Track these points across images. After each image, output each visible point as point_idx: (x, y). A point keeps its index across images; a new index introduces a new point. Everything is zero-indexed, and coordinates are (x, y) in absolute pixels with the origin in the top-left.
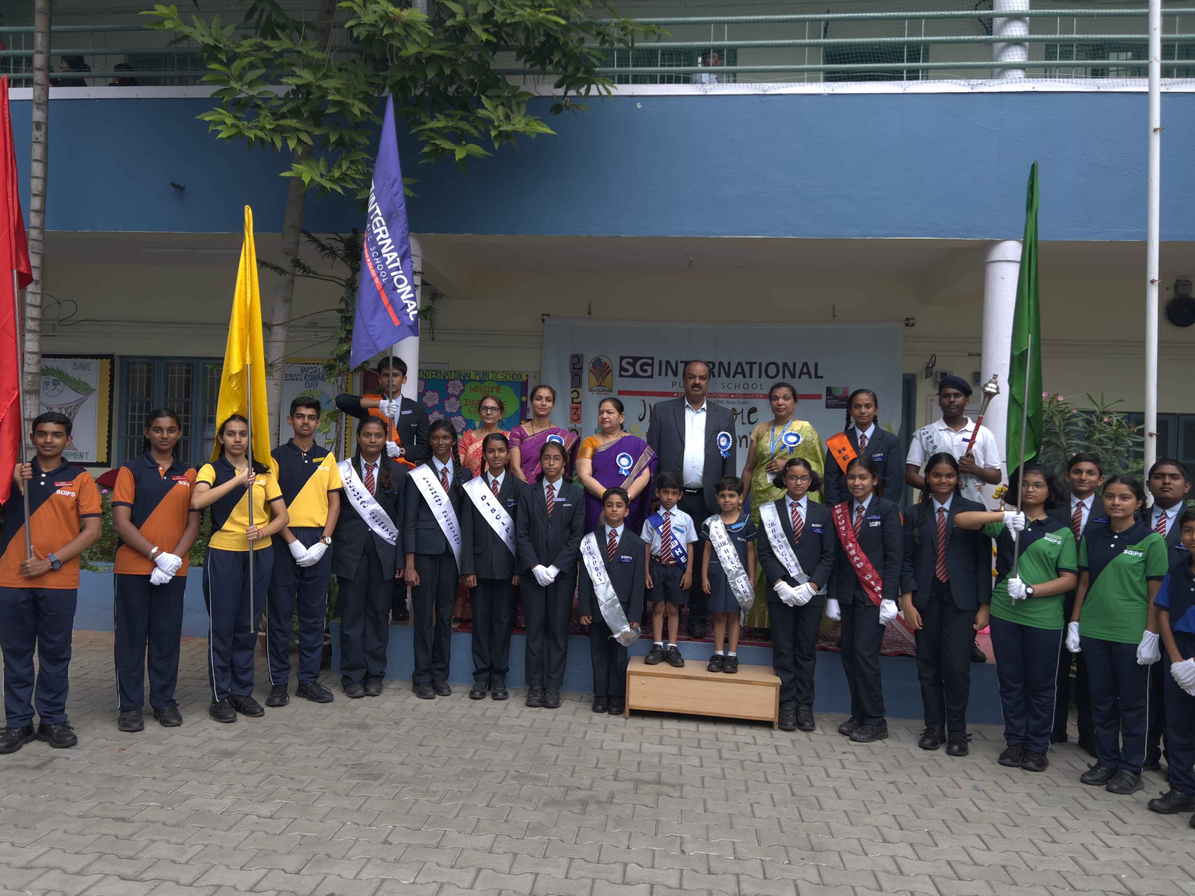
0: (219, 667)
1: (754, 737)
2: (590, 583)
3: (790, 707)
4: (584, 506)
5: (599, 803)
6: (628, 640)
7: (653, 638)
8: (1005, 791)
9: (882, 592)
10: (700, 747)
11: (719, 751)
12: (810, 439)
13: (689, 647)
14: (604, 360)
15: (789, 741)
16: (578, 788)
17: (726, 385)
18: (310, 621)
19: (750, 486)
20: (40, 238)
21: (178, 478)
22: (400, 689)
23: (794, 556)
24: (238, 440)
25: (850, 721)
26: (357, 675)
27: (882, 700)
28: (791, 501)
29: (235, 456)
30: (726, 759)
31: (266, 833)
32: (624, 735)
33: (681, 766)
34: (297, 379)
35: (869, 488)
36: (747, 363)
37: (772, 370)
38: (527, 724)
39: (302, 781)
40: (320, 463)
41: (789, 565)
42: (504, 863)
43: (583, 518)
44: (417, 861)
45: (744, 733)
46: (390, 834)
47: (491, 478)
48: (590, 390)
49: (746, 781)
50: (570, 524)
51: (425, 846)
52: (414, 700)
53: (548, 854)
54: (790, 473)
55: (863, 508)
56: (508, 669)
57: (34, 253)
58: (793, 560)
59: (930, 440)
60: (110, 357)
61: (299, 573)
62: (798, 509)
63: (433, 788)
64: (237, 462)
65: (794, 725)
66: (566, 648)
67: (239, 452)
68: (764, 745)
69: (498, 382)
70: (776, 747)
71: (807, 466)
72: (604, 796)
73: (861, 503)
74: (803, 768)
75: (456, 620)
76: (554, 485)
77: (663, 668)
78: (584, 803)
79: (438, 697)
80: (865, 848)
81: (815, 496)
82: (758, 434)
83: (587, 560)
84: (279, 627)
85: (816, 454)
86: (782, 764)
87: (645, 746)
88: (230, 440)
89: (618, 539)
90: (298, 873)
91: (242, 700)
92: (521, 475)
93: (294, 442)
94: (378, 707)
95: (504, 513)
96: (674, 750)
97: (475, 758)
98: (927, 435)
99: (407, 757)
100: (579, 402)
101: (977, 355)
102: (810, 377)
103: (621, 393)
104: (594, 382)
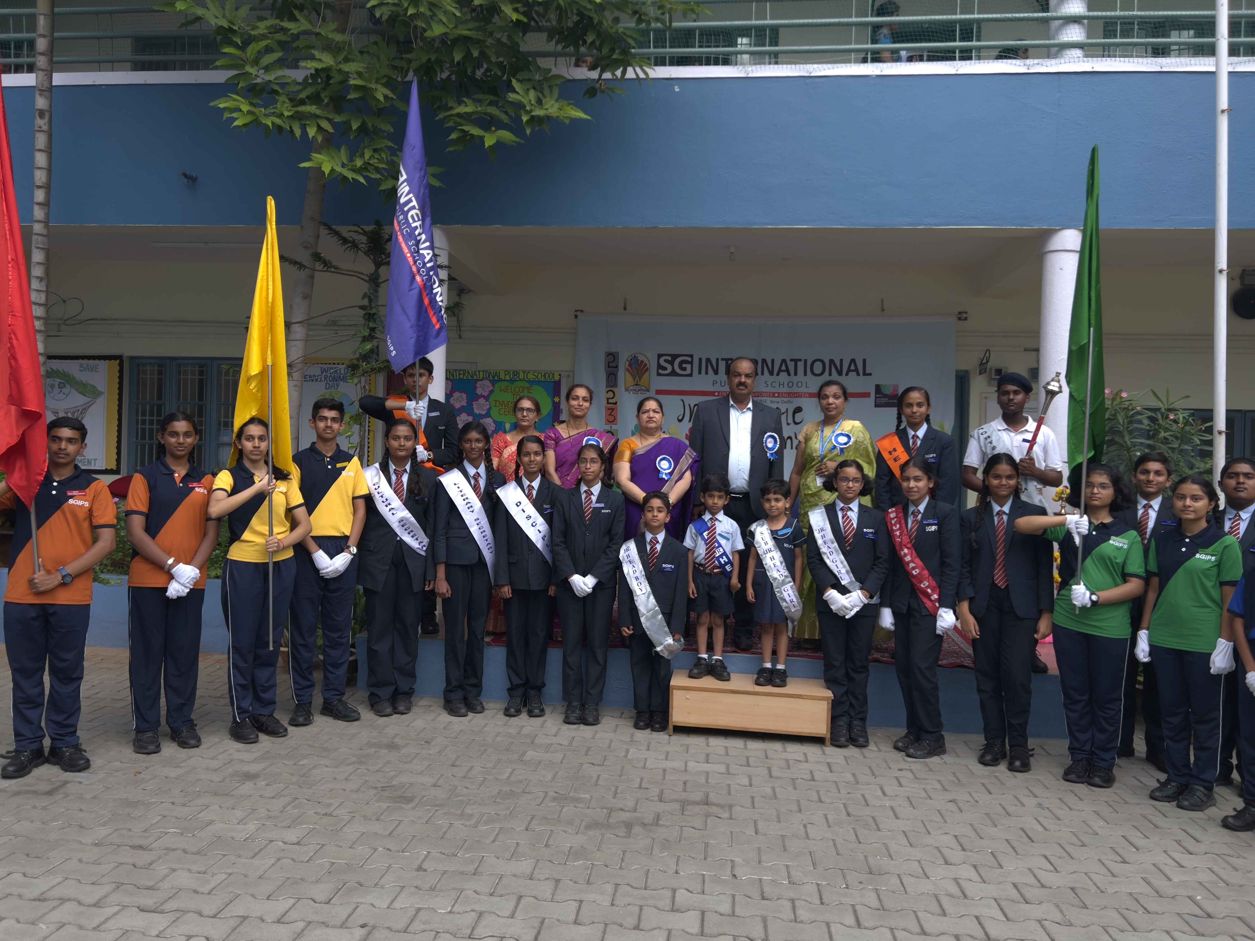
0: (241, 685)
1: (805, 754)
2: (630, 594)
3: (843, 722)
4: (624, 512)
5: (644, 825)
6: (671, 653)
7: (697, 651)
8: (1071, 809)
9: (939, 600)
10: (748, 765)
11: (769, 769)
12: (862, 440)
13: (735, 660)
14: (641, 358)
15: (843, 758)
16: (622, 810)
17: (769, 384)
18: (334, 635)
19: (798, 490)
20: (44, 232)
21: (195, 485)
22: (430, 706)
23: (845, 563)
24: (257, 445)
25: (905, 737)
26: (386, 692)
27: (940, 714)
28: (842, 505)
29: (254, 462)
30: (777, 778)
31: (293, 860)
32: (668, 753)
33: (729, 785)
34: (316, 380)
35: (925, 490)
36: (791, 360)
37: (818, 368)
38: (566, 743)
39: (329, 805)
40: (344, 468)
41: (840, 572)
42: (546, 889)
43: (622, 525)
44: (454, 889)
45: (795, 750)
46: (424, 860)
47: (526, 483)
48: (626, 390)
49: (798, 801)
50: (609, 532)
51: (462, 873)
52: (445, 717)
53: (591, 881)
54: (841, 475)
55: (919, 512)
56: (544, 685)
57: (38, 248)
58: (844, 567)
59: (989, 440)
60: (119, 358)
61: (323, 585)
62: (849, 513)
63: (468, 811)
64: (256, 468)
65: (847, 741)
66: (606, 662)
67: (258, 457)
68: (817, 762)
69: (529, 382)
70: (829, 764)
71: (860, 468)
72: (649, 818)
73: (917, 506)
74: (859, 786)
75: (489, 634)
76: (592, 489)
77: (708, 682)
78: (629, 826)
79: (471, 715)
80: (926, 870)
81: (867, 501)
82: (807, 435)
83: (627, 568)
84: (303, 642)
85: (868, 456)
86: (836, 782)
87: (691, 764)
88: (248, 445)
89: (659, 547)
90: (328, 903)
91: (264, 719)
92: (556, 479)
93: (316, 445)
94: (408, 726)
95: (540, 520)
96: (722, 768)
97: (512, 779)
98: (986, 436)
99: (439, 779)
100: (615, 402)
101: (1035, 350)
102: (858, 374)
103: (659, 392)
104: (630, 381)
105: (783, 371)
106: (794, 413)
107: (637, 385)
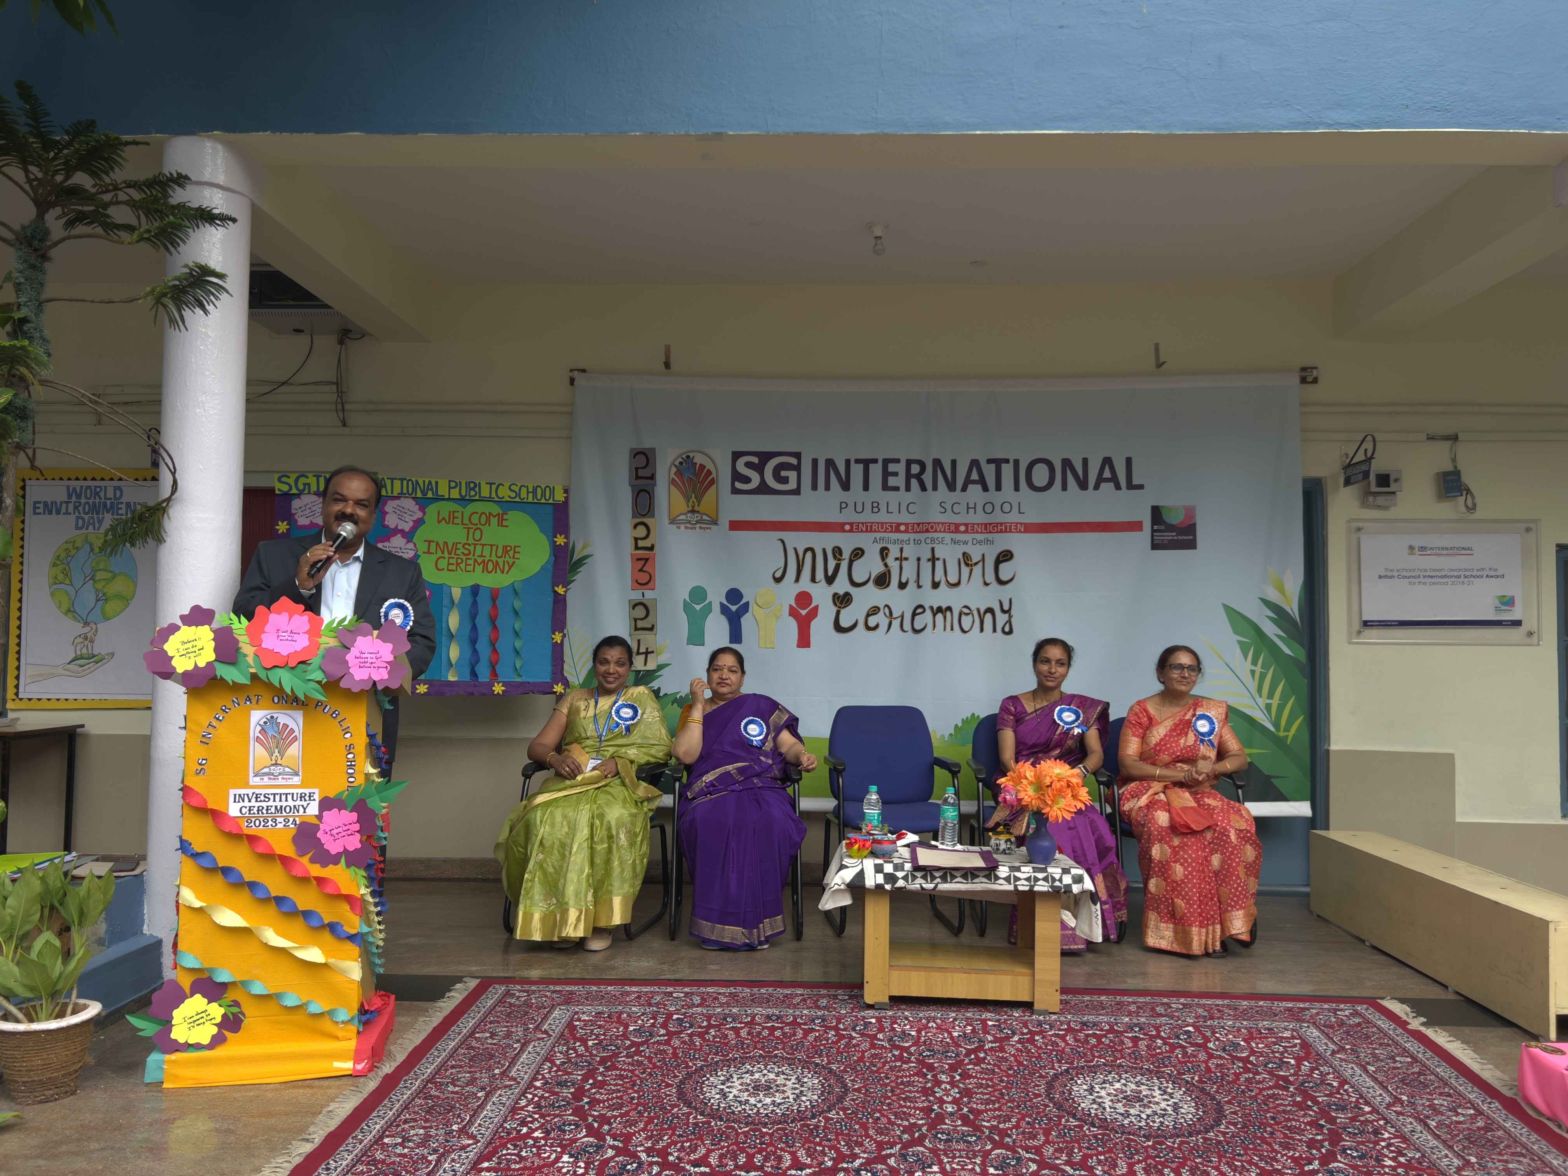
14: (699, 459)
17: (948, 506)
34: (58, 512)
48: (673, 521)
69: (501, 502)
100: (649, 545)
101: (1447, 438)
102: (1118, 487)
103: (735, 526)
104: (680, 503)
105: (974, 482)
106: (998, 562)
107: (693, 511)
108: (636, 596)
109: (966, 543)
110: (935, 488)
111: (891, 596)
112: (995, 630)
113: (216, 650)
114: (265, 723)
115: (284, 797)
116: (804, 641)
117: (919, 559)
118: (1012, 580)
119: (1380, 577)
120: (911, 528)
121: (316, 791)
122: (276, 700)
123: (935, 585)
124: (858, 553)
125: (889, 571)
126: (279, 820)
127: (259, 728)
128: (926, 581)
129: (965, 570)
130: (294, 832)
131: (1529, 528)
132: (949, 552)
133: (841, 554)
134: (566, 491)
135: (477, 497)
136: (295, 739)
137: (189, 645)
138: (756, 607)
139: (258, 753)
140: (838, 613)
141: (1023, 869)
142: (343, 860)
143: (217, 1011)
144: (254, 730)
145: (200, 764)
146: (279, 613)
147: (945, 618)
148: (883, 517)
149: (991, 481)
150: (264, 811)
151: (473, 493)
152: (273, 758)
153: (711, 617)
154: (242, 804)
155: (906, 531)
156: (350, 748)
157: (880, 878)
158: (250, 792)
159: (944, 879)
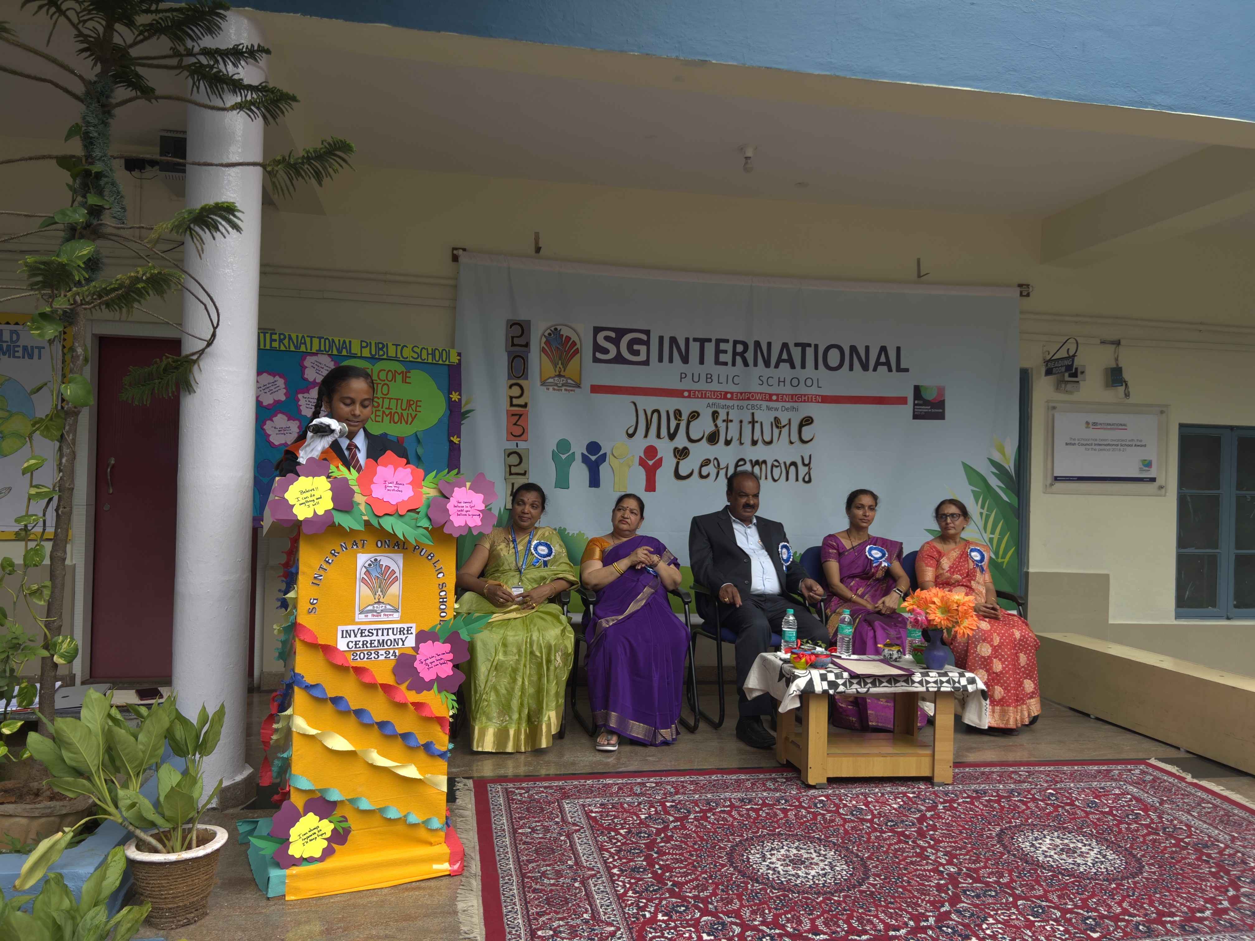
14: (565, 332)
17: (765, 379)
48: (543, 383)
69: (405, 362)
100: (523, 403)
101: (1112, 343)
102: (890, 370)
103: (595, 389)
104: (549, 369)
105: (784, 361)
106: (801, 426)
107: (560, 376)
108: (511, 446)
109: (777, 409)
110: (756, 365)
111: (719, 451)
112: (797, 480)
113: (333, 499)
114: (370, 565)
115: (385, 632)
116: (651, 486)
117: (741, 422)
118: (811, 440)
119: (1067, 444)
120: (735, 396)
121: (414, 625)
122: (379, 545)
123: (754, 443)
124: (694, 415)
125: (718, 431)
126: (381, 652)
127: (364, 570)
128: (747, 439)
129: (776, 431)
130: (393, 664)
131: (1162, 411)
132: (765, 417)
133: (681, 416)
134: (459, 354)
135: (385, 357)
136: (396, 579)
137: (308, 494)
138: (611, 456)
139: (363, 593)
140: (678, 463)
141: (931, 674)
142: (435, 686)
143: (327, 827)
144: (361, 572)
145: (312, 604)
146: (386, 466)
147: (761, 469)
148: (714, 386)
149: (797, 361)
150: (369, 645)
151: (381, 353)
152: (377, 597)
153: (574, 464)
154: (349, 639)
155: (731, 399)
156: (442, 586)
157: (825, 686)
158: (355, 628)
159: (874, 685)
